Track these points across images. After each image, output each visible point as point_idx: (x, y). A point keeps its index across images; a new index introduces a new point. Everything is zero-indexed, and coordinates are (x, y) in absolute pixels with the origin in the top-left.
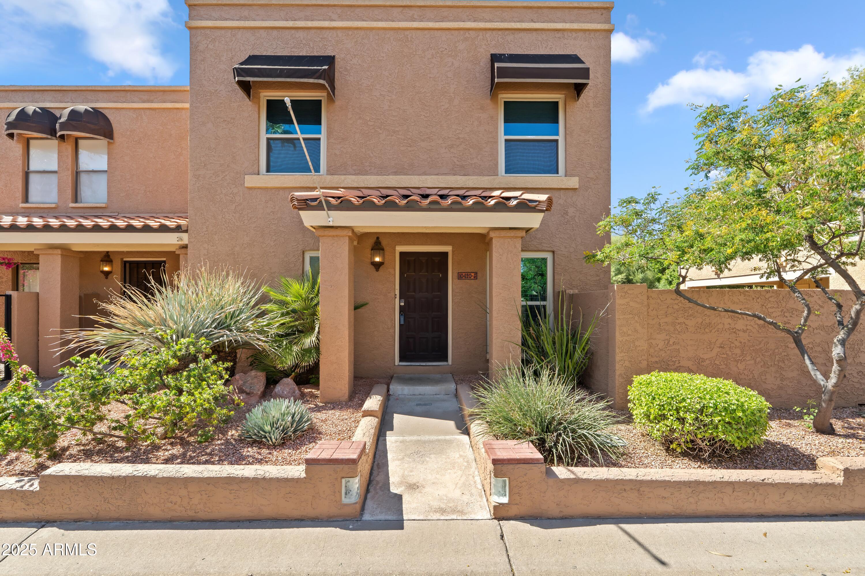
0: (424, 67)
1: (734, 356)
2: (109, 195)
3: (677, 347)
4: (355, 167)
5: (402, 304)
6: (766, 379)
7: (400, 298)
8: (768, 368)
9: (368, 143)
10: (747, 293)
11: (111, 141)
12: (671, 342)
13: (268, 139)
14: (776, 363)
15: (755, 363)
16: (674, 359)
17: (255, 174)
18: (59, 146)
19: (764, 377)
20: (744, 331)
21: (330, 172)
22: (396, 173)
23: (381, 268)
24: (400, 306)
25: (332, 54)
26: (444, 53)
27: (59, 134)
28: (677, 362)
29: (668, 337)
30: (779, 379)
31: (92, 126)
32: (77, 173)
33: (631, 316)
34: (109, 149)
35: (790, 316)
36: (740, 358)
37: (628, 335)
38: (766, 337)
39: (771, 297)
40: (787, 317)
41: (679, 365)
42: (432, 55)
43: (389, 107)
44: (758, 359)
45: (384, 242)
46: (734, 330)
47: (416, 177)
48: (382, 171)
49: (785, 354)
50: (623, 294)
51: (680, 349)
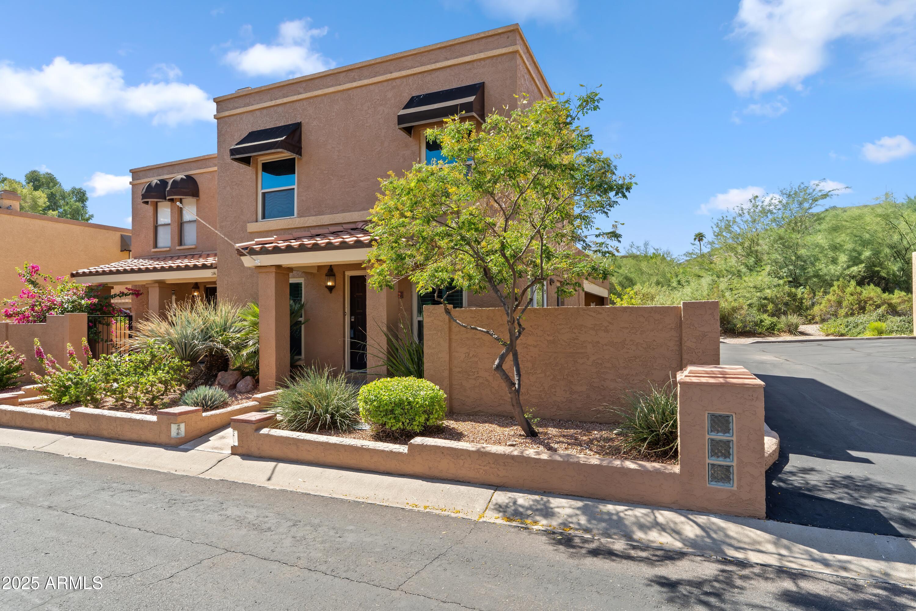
0: (362, 118)
1: (526, 369)
2: (197, 239)
3: (476, 359)
4: (315, 209)
5: (353, 320)
6: (555, 392)
7: (351, 315)
8: (558, 381)
9: (324, 188)
10: (537, 312)
11: (198, 198)
12: (471, 355)
13: (264, 194)
14: (565, 377)
15: (545, 375)
16: (473, 370)
17: (254, 222)
18: (171, 206)
19: (554, 390)
20: (535, 347)
21: (300, 216)
22: (343, 211)
23: (333, 291)
24: (351, 321)
25: (299, 121)
26: (377, 103)
27: (168, 198)
28: (476, 373)
29: (468, 351)
30: (568, 393)
31: (185, 190)
32: (181, 223)
33: (435, 332)
34: (197, 204)
35: (579, 333)
36: (532, 371)
37: (434, 348)
38: (555, 353)
39: (560, 314)
40: (575, 333)
41: (478, 375)
42: (368, 107)
43: (338, 156)
44: (548, 373)
45: (335, 270)
46: (526, 345)
47: (356, 213)
48: (334, 210)
49: (574, 369)
50: (429, 314)
51: (479, 362)
